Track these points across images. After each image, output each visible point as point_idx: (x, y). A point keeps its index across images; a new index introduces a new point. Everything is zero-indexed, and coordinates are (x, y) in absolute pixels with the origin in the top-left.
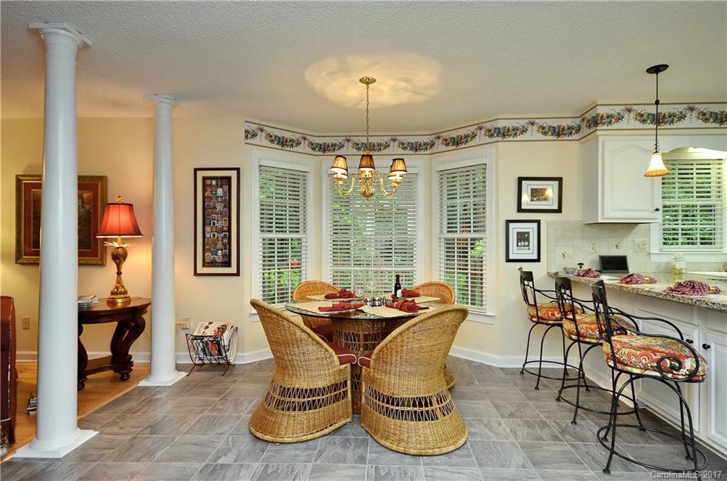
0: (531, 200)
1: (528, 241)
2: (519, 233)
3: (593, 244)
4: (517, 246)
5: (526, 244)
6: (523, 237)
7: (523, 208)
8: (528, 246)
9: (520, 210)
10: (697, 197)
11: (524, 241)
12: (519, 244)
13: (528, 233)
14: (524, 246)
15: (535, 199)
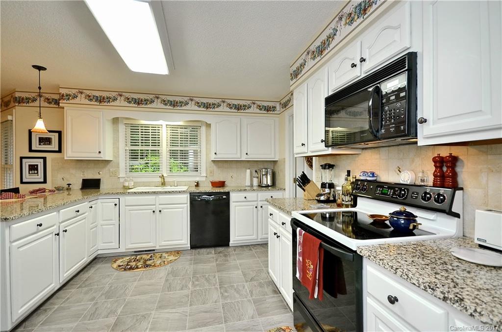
0: (39, 145)
1: (37, 170)
2: (30, 166)
3: (83, 172)
4: (29, 173)
5: (36, 172)
6: (34, 168)
7: (33, 149)
8: (37, 173)
9: (31, 150)
10: (152, 145)
11: (34, 170)
12: (31, 172)
13: (37, 165)
14: (34, 173)
15: (42, 144)
